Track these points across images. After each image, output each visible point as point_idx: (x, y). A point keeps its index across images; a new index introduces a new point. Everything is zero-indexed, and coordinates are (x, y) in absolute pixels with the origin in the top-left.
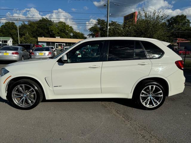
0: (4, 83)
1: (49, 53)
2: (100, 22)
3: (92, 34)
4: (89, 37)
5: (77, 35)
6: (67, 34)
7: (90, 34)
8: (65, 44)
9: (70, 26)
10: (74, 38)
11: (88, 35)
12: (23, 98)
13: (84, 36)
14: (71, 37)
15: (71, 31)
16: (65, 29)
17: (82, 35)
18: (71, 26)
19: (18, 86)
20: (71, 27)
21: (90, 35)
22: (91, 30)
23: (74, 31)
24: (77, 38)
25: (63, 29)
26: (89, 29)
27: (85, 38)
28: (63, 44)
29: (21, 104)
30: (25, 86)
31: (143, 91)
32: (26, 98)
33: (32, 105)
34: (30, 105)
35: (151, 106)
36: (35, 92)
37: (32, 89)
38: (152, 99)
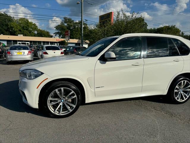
0: (37, 88)
1: (29, 52)
2: (66, 20)
3: (59, 32)
4: (56, 35)
5: (42, 33)
6: (31, 32)
7: (57, 32)
8: (29, 43)
9: (33, 23)
10: (38, 36)
11: (55, 33)
12: (60, 104)
13: (50, 34)
14: (35, 35)
15: (35, 29)
16: (28, 26)
17: (48, 33)
18: (35, 24)
19: (55, 90)
20: (34, 25)
21: (56, 34)
22: (57, 27)
23: (39, 29)
24: (43, 37)
25: (26, 26)
26: (55, 27)
27: (51, 37)
28: (27, 43)
29: (58, 112)
30: (64, 89)
31: (177, 87)
32: (63, 103)
33: (71, 111)
34: (69, 111)
35: (182, 100)
36: (76, 96)
37: (73, 92)
38: (182, 93)
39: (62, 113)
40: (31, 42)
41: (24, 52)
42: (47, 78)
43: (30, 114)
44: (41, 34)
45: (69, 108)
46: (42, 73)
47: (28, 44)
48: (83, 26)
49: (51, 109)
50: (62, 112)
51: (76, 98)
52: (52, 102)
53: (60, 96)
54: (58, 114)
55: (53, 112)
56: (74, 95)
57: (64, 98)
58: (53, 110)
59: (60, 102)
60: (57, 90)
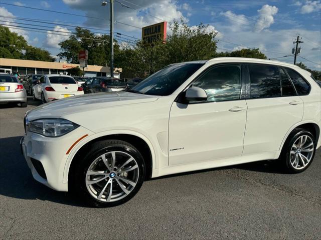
0: (67, 153)
2: (79, 32)
3: (66, 53)
4: (61, 58)
5: (35, 53)
6: (14, 50)
7: (63, 52)
8: (10, 70)
9: (19, 35)
10: (28, 59)
11: (59, 55)
12: (109, 182)
13: (50, 55)
14: (21, 57)
15: (23, 45)
16: (9, 40)
17: (46, 53)
18: (21, 36)
19: (101, 156)
20: (21, 38)
21: (61, 55)
22: (64, 45)
23: (29, 45)
24: (37, 60)
25: (4, 39)
26: (59, 44)
27: (53, 60)
28: (6, 70)
29: (104, 196)
30: (117, 154)
31: (294, 146)
32: (114, 180)
33: (128, 192)
34: (125, 193)
35: (299, 167)
36: (136, 166)
37: (132, 159)
38: (300, 156)
39: (112, 198)
40: (14, 68)
41: (9, 87)
42: (87, 135)
43: (47, 201)
44: (33, 55)
45: (125, 187)
46: (76, 126)
47: (9, 72)
48: (113, 44)
49: (93, 192)
50: (113, 195)
51: (136, 169)
52: (95, 179)
53: (108, 167)
54: (105, 200)
55: (96, 197)
56: (135, 164)
57: (115, 170)
58: (96, 193)
59: (108, 179)
60: (103, 156)
